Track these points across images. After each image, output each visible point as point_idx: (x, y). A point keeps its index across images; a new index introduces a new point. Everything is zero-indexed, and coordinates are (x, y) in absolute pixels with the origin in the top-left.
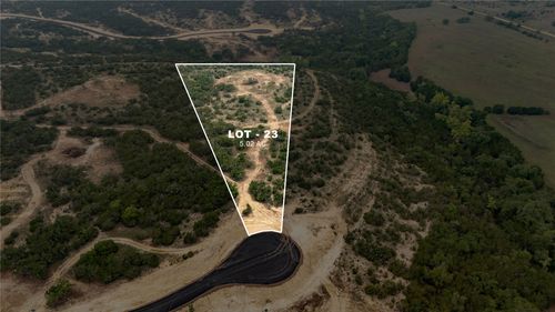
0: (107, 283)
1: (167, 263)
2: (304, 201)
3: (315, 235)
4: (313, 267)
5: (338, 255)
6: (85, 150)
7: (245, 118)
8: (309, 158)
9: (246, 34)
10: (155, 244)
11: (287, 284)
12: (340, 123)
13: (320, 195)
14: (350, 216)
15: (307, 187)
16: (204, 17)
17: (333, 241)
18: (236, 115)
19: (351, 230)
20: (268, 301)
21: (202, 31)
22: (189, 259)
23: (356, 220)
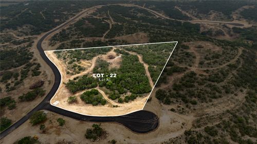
0: (87, 103)
1: (107, 105)
2: (179, 107)
3: (171, 123)
4: (159, 135)
5: (175, 136)
6: (114, 57)
7: (182, 62)
8: (198, 89)
9: (228, 25)
10: (109, 98)
11: (141, 136)
12: (234, 79)
13: (190, 108)
14: (197, 124)
15: (186, 102)
16: (211, 14)
17: (178, 130)
18: (179, 59)
19: (192, 130)
20: (128, 138)
21: (206, 20)
22: (115, 108)
23: (199, 127)
